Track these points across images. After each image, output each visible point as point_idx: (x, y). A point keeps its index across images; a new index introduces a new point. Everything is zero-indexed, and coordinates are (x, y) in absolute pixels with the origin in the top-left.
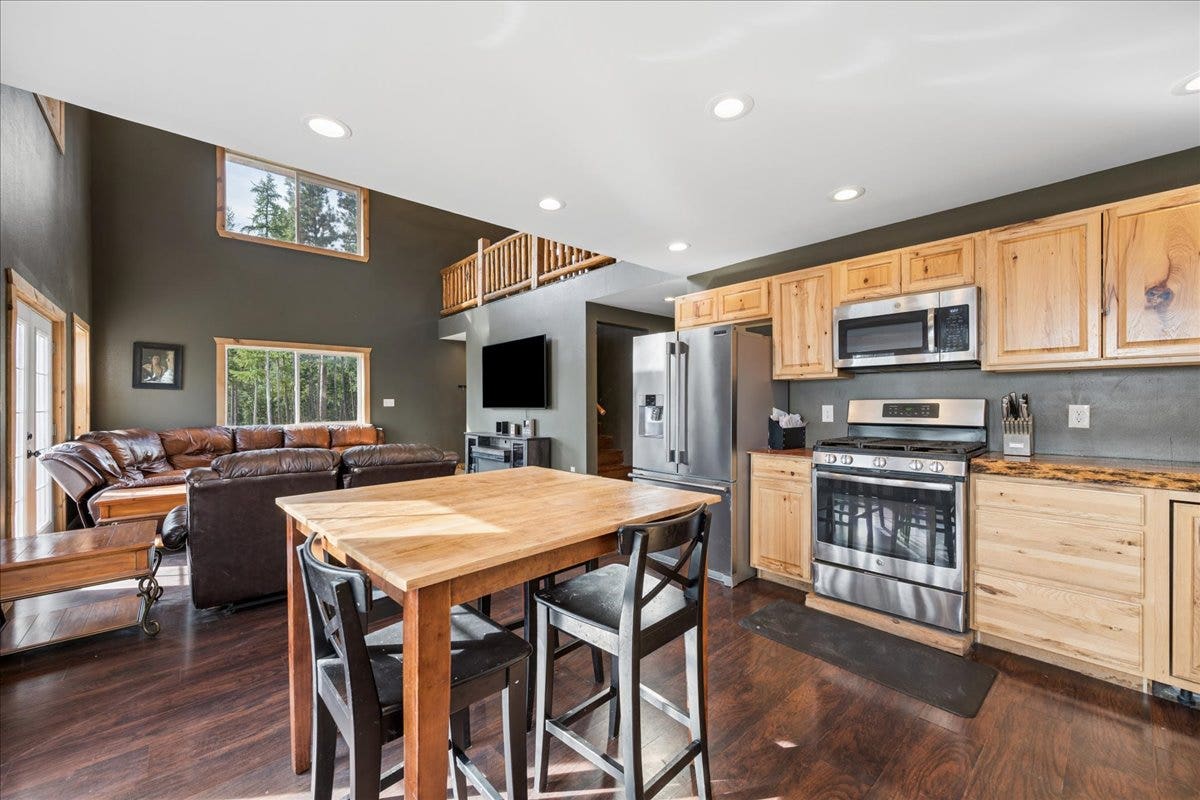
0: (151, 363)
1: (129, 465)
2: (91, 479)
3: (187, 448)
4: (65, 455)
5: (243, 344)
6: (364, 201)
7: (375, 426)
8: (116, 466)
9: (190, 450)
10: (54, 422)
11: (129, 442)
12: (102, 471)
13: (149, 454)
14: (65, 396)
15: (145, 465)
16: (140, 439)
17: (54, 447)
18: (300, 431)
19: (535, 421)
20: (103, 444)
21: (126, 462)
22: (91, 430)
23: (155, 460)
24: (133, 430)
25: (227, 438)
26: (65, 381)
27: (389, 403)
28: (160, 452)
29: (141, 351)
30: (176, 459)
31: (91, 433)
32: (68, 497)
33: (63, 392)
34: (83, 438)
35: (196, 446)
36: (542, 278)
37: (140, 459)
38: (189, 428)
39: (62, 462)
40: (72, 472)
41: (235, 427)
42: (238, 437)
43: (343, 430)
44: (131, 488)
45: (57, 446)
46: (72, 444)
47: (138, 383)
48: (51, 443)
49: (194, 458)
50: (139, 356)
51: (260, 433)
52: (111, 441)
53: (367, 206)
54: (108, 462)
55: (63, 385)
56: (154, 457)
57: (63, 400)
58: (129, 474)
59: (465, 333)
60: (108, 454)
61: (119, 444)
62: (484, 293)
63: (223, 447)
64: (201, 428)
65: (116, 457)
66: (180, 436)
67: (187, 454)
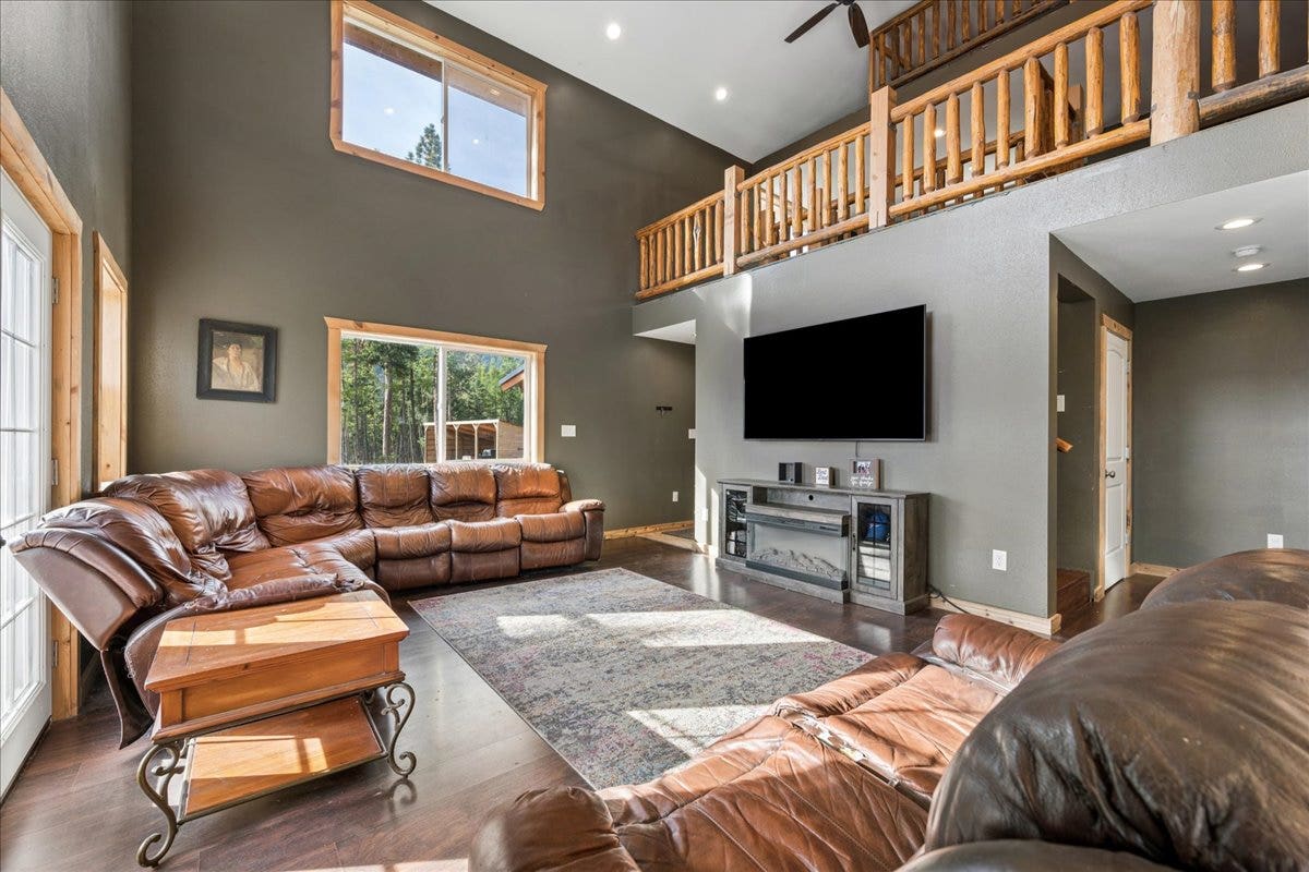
0: (227, 356)
1: (202, 545)
2: (133, 591)
3: (287, 503)
4: (72, 537)
5: (367, 331)
6: (539, 115)
7: (555, 466)
8: (180, 549)
9: (293, 507)
10: (55, 456)
11: (199, 493)
12: (156, 569)
13: (232, 517)
14: (78, 399)
15: (226, 538)
16: (215, 489)
17: (48, 516)
18: (454, 474)
19: (880, 462)
20: (156, 502)
21: (197, 539)
22: (128, 473)
23: (241, 527)
24: (201, 472)
25: (346, 485)
26: (78, 364)
27: (569, 431)
28: (248, 511)
29: (211, 334)
30: (273, 523)
31: (130, 479)
32: (82, 639)
33: (73, 390)
34: (112, 491)
35: (302, 501)
36: (896, 208)
37: (218, 527)
38: (289, 469)
39: (67, 555)
40: (91, 576)
41: (356, 467)
42: (362, 484)
43: (514, 473)
44: (224, 610)
45: (56, 513)
46: (91, 506)
47: (205, 391)
48: (44, 504)
49: (299, 522)
50: (207, 340)
51: (395, 477)
52: (170, 497)
53: (543, 123)
54: (168, 545)
55: (74, 374)
56: (240, 520)
57: (74, 407)
58: (206, 564)
59: (692, 324)
60: (165, 525)
61: (183, 500)
62: (738, 254)
63: (342, 500)
64: (307, 468)
65: (179, 530)
66: (278, 482)
67: (291, 514)
